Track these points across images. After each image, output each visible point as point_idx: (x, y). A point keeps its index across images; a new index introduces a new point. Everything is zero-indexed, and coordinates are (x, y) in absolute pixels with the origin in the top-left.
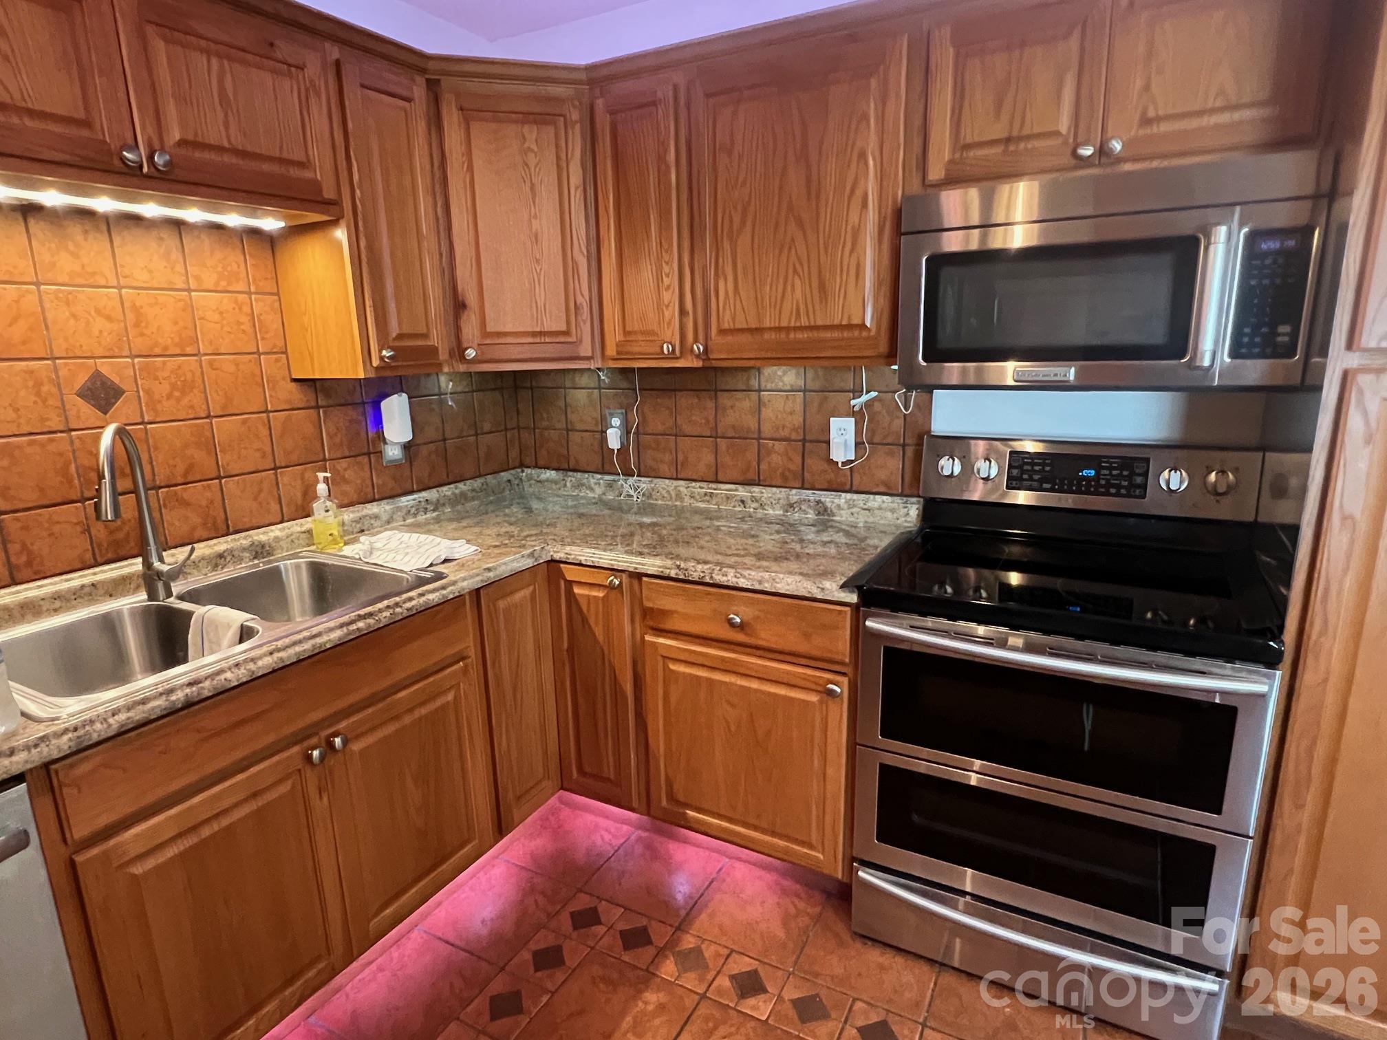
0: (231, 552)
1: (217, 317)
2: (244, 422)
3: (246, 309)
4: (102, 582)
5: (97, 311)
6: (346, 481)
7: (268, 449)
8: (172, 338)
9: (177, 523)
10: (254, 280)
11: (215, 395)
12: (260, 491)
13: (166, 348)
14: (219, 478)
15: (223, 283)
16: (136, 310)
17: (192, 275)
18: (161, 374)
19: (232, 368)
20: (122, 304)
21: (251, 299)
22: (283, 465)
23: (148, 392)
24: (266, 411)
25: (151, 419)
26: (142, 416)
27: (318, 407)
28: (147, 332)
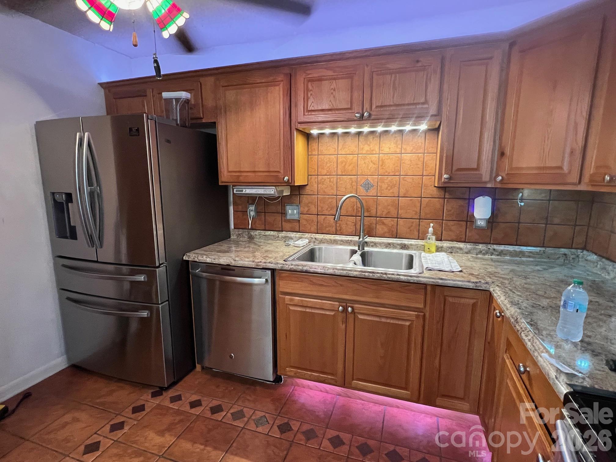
0: (393, 244)
1: (409, 162)
2: (411, 200)
3: (422, 159)
4: (354, 241)
5: (371, 161)
6: (451, 230)
7: (418, 211)
8: (392, 170)
9: (380, 229)
10: (427, 148)
11: (402, 189)
12: (412, 226)
13: (389, 173)
14: (398, 218)
15: (414, 150)
16: (383, 161)
17: (404, 149)
18: (385, 181)
19: (411, 180)
20: (379, 159)
21: (424, 155)
22: (423, 218)
23: (381, 187)
24: (421, 197)
25: (380, 195)
26: (377, 194)
27: (444, 198)
28: (384, 168)
